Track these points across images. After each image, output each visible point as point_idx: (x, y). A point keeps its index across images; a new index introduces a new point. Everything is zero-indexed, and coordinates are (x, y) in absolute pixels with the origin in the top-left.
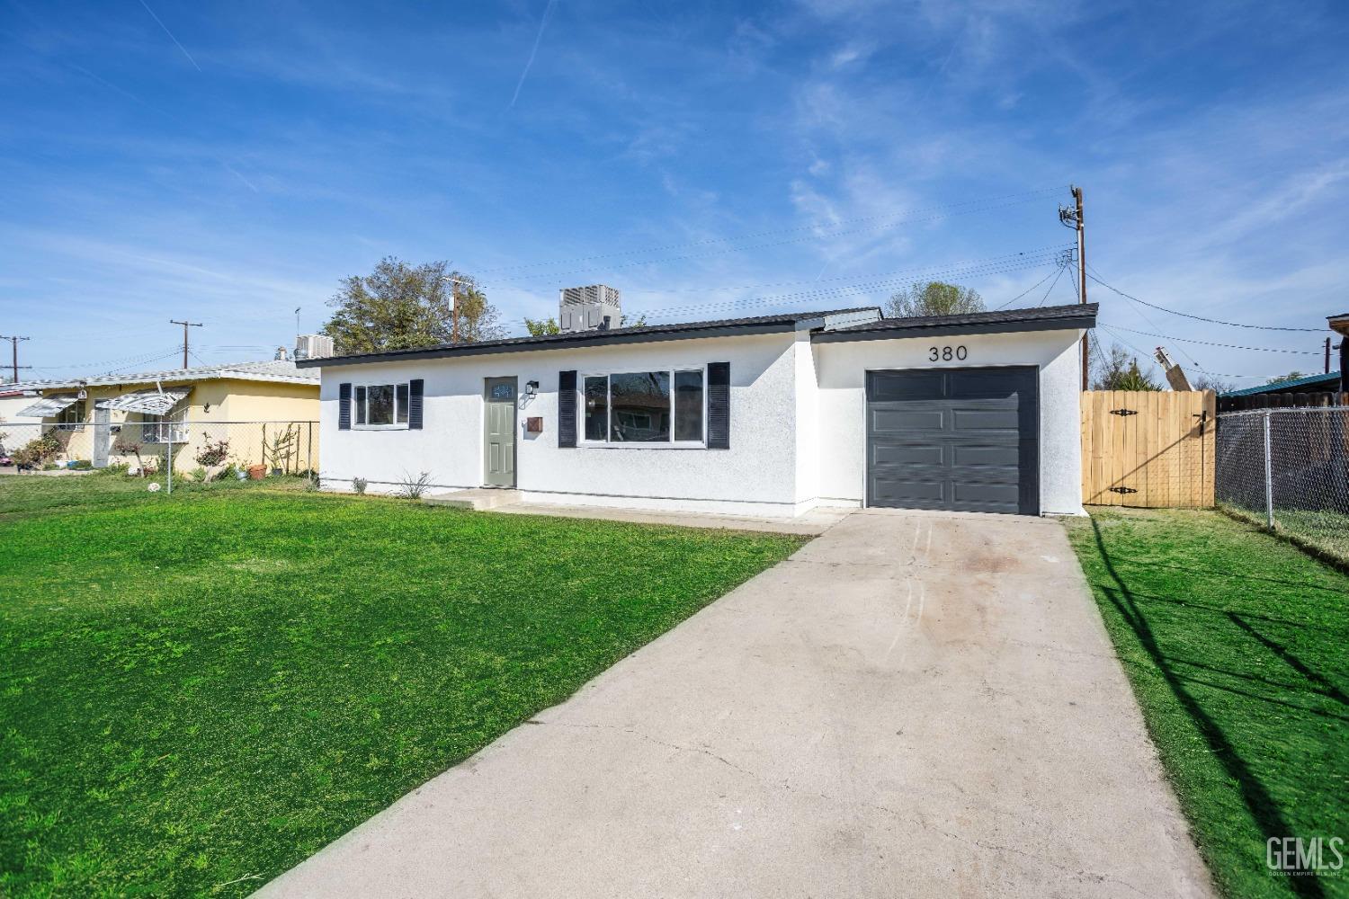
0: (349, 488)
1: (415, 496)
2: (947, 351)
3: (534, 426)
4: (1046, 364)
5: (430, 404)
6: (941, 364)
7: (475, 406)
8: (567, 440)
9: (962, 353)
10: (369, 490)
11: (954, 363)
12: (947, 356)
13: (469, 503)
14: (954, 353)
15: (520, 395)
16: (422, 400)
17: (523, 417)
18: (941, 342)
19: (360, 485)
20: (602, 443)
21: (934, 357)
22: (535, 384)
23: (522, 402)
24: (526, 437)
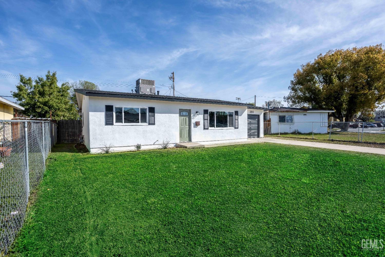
0: (133, 149)
1: (165, 148)
3: (197, 124)
4: (261, 115)
5: (158, 117)
6: (251, 114)
7: (176, 118)
8: (206, 127)
12: (252, 112)
15: (192, 115)
16: (155, 114)
17: (193, 121)
18: (251, 110)
19: (138, 147)
20: (213, 128)
21: (250, 112)
22: (197, 112)
23: (193, 117)
24: (194, 127)
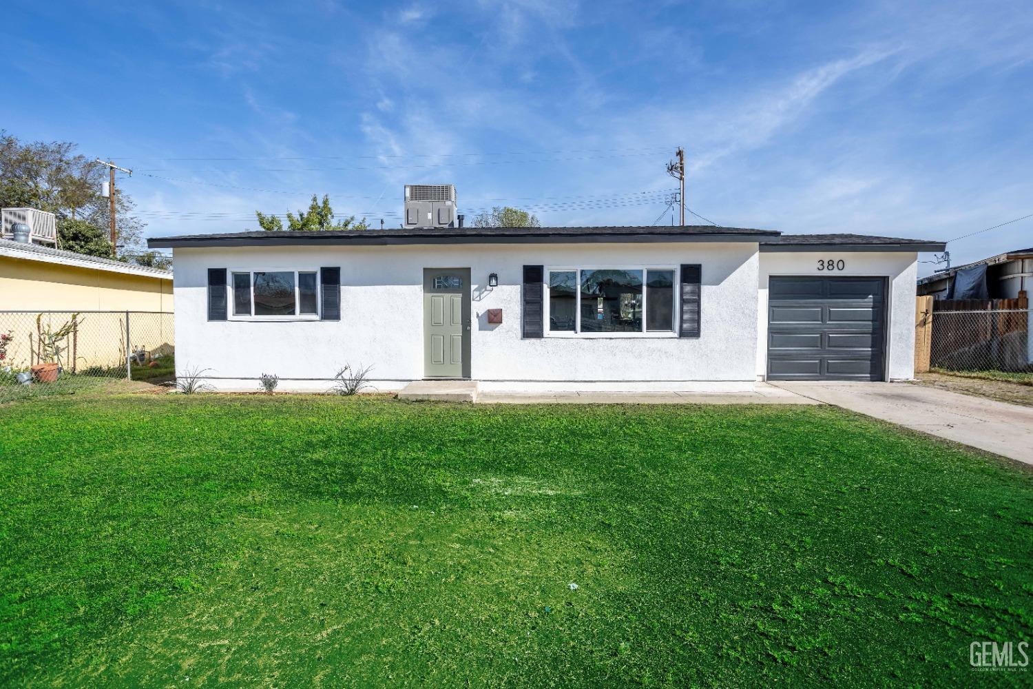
0: (257, 386)
1: (352, 392)
2: (831, 263)
3: (494, 318)
4: (896, 276)
5: (349, 294)
6: (826, 273)
7: (413, 297)
8: (532, 330)
9: (841, 265)
10: (280, 387)
11: (835, 273)
12: (830, 267)
13: (466, 396)
14: (835, 265)
15: (473, 287)
16: (340, 288)
17: (479, 307)
18: (826, 256)
19: (269, 383)
20: (570, 333)
21: (821, 267)
22: (493, 276)
23: (477, 293)
24: (480, 329)
